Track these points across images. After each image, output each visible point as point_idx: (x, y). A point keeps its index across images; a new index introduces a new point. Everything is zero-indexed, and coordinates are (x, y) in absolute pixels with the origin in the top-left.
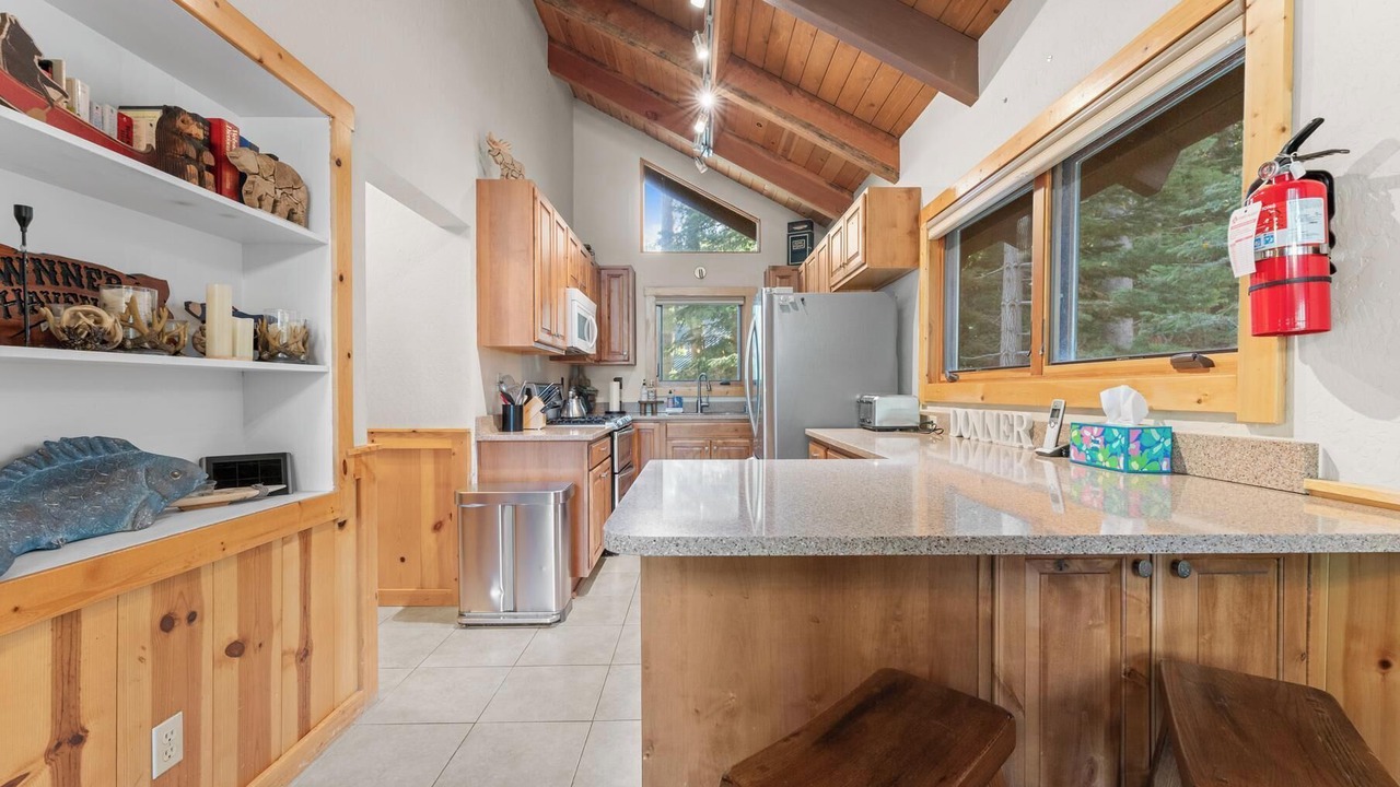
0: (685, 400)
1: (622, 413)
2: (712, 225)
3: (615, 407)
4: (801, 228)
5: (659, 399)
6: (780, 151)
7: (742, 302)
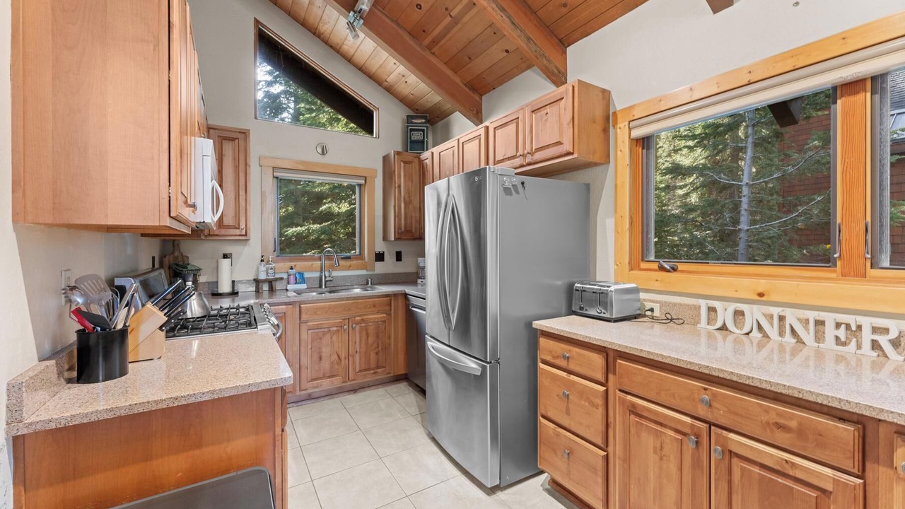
0: (306, 275)
1: (234, 293)
2: (318, 110)
3: (225, 287)
4: (420, 121)
5: (277, 276)
6: (427, 41)
7: (363, 182)
